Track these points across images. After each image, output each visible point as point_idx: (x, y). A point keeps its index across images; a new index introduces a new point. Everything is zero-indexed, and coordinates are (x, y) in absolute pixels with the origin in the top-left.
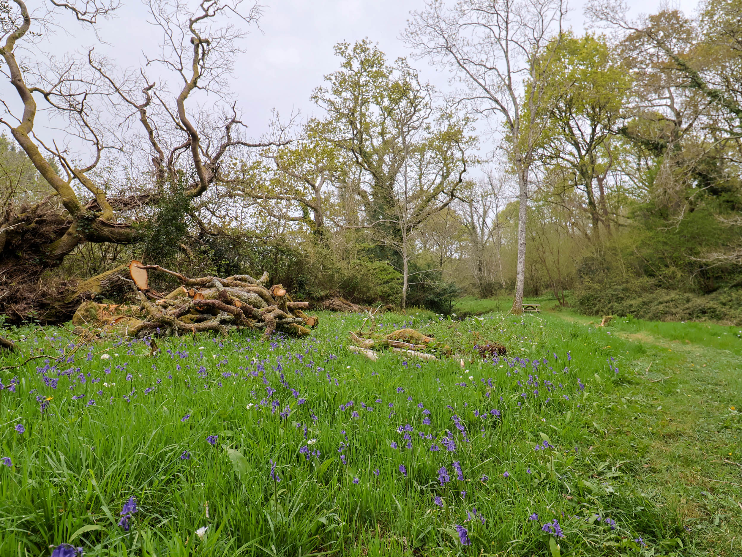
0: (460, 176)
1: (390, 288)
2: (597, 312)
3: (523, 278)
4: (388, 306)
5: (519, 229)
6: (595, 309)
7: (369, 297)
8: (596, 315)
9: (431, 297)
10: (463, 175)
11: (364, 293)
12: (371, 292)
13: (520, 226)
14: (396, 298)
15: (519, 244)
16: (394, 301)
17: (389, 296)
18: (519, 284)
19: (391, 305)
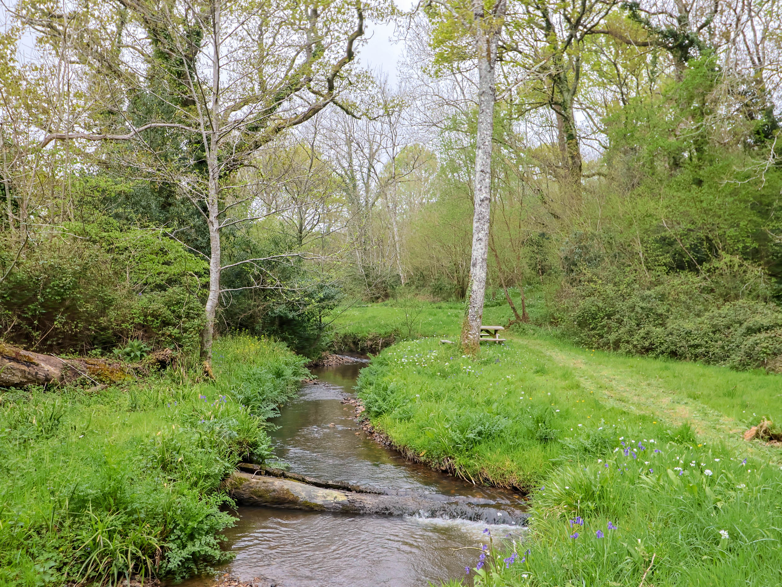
0: (351, 43)
1: (168, 304)
2: (617, 345)
3: (484, 275)
4: (160, 355)
5: (478, 168)
6: (612, 337)
7: (104, 329)
8: (615, 349)
9: (280, 309)
10: (355, 43)
11: (90, 318)
12: (112, 314)
13: (479, 161)
14: (185, 330)
15: (477, 200)
16: (178, 339)
17: (166, 323)
18: (475, 288)
19: (168, 351)
